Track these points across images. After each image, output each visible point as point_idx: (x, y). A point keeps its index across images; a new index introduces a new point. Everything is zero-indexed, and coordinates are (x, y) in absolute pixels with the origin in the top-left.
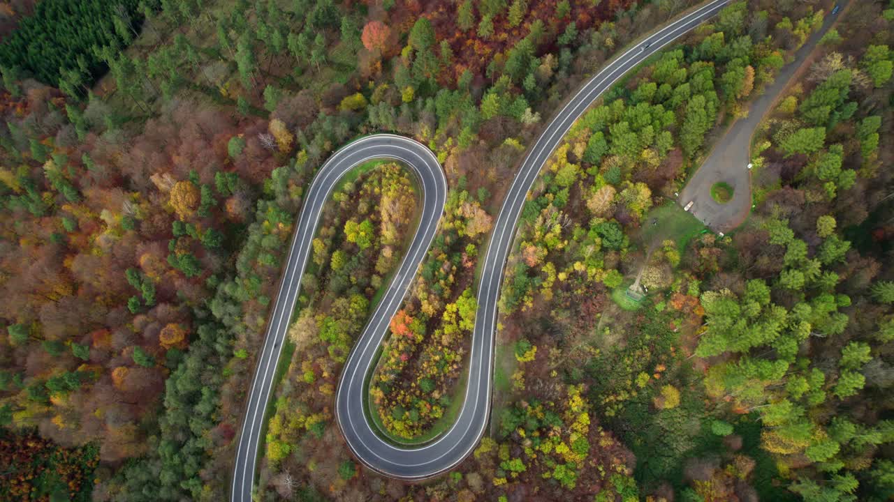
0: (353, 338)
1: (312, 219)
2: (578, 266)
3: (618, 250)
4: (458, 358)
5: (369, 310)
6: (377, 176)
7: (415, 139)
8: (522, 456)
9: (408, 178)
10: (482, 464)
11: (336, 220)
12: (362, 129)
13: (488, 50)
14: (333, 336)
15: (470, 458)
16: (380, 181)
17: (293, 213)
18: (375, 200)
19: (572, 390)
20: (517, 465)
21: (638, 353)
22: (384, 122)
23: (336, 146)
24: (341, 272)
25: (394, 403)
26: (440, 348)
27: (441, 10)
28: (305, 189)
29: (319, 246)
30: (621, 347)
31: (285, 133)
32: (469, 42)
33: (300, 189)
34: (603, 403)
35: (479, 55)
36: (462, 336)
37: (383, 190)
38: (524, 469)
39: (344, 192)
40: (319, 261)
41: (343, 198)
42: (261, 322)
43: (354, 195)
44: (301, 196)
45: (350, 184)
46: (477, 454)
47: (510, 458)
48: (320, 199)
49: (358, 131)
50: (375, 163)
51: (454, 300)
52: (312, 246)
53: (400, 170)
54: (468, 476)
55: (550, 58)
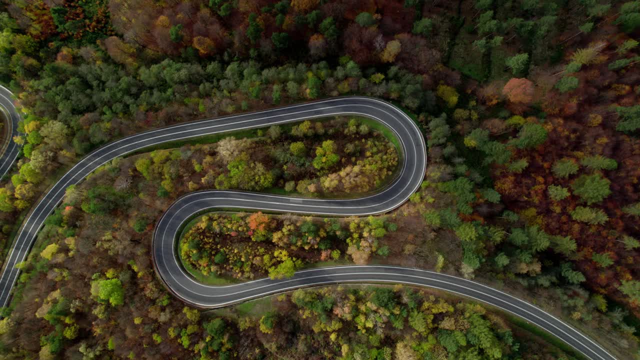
0: (237, 188)
1: (327, 110)
4: (246, 275)
5: (265, 190)
6: (381, 148)
7: (427, 166)
8: (193, 344)
9: (388, 174)
10: (179, 316)
11: (331, 131)
12: (422, 117)
13: (536, 200)
14: (232, 174)
15: (183, 304)
16: (379, 152)
17: (323, 93)
18: (360, 154)
20: (185, 342)
22: (433, 134)
23: (398, 102)
24: (288, 155)
25: (202, 237)
26: (251, 257)
28: (351, 93)
29: (304, 128)
31: (393, 53)
32: (541, 180)
33: (346, 91)
35: (530, 193)
36: (263, 272)
37: (370, 158)
38: (186, 347)
39: (358, 126)
40: (294, 132)
41: (353, 128)
42: (230, 109)
43: (358, 136)
44: (341, 95)
45: (367, 129)
46: (185, 310)
47: (188, 335)
48: (345, 109)
49: (418, 115)
50: (394, 141)
51: (291, 255)
52: (302, 122)
53: (393, 166)
54: (167, 310)
55: (537, 267)
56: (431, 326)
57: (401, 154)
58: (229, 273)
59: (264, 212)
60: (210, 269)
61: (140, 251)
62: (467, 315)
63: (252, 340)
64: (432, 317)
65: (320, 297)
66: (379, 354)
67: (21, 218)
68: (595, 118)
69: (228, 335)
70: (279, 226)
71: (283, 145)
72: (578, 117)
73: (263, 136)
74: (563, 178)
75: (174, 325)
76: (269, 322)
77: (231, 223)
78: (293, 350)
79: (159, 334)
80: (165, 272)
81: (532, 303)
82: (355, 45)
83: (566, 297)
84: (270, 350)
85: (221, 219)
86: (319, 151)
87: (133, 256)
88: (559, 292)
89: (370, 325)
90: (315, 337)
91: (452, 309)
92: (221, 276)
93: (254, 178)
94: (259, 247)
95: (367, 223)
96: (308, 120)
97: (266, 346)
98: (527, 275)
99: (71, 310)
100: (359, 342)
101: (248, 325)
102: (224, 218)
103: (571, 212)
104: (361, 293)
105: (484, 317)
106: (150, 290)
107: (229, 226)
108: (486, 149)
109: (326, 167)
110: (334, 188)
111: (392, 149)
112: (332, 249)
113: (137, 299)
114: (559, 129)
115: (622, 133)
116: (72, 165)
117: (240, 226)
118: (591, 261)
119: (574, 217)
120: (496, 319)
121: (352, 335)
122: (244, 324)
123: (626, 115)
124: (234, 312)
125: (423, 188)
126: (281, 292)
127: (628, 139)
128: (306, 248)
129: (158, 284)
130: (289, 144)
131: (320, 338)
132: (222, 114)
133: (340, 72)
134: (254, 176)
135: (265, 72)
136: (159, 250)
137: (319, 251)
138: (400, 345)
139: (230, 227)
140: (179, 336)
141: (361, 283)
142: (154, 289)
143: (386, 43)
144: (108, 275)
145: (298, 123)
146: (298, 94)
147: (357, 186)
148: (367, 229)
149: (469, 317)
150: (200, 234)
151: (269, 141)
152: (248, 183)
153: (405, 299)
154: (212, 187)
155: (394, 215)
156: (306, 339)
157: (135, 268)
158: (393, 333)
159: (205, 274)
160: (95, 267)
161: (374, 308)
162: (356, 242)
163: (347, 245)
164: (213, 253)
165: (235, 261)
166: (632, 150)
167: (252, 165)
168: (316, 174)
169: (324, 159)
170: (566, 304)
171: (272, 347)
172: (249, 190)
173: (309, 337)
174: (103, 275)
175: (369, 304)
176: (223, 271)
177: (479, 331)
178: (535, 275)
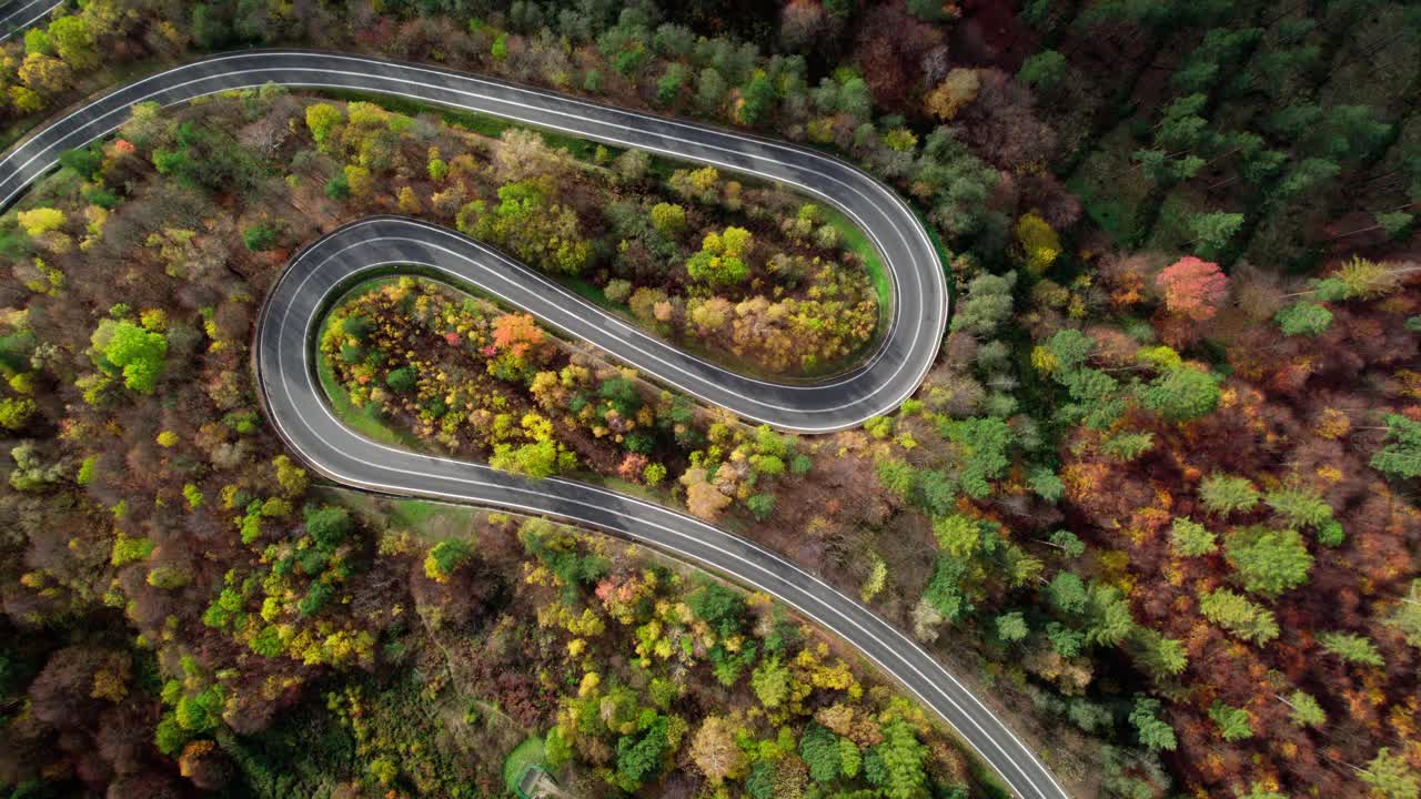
0: (502, 246)
1: (764, 164)
2: (590, 679)
3: (611, 764)
4: (442, 437)
5: (560, 276)
6: (848, 291)
7: (932, 371)
8: (265, 540)
9: (839, 353)
10: (261, 468)
11: (755, 210)
12: (962, 261)
13: (1137, 538)
14: (502, 209)
15: (280, 446)
16: (839, 297)
17: (769, 123)
18: (799, 287)
19: (365, 639)
21: (429, 768)
22: (971, 305)
23: (923, 206)
24: (641, 224)
25: (381, 319)
26: (469, 405)
27: (1270, 438)
28: (830, 148)
29: (699, 180)
30: (441, 738)
31: (953, 98)
32: (1166, 499)
33: (824, 137)
34: (348, 691)
35: (1129, 519)
36: (481, 445)
37: (814, 303)
38: (245, 540)
39: (816, 226)
40: (675, 181)
41: (804, 223)
42: (558, 77)
43: (810, 246)
44: (808, 142)
45: (833, 236)
46: (280, 460)
47: (262, 517)
48: (804, 178)
49: (957, 254)
50: (881, 289)
51: (555, 436)
52: (701, 167)
53: (858, 338)
54: (240, 444)
55: (1082, 677)
56: (798, 708)
57: (886, 321)
58: (406, 419)
59: (537, 323)
60: (369, 393)
61: (235, 293)
62: (885, 717)
63: (395, 586)
64: (807, 690)
65: (581, 550)
66: (657, 723)
67: (15, 132)
68: (1336, 417)
69: (347, 549)
70: (558, 361)
71: (641, 201)
72: (1297, 403)
73: (606, 165)
74: (1215, 515)
75: (243, 482)
76: (449, 556)
77: (457, 314)
78: (475, 643)
79: (200, 489)
80: (273, 363)
81: (1039, 757)
82: (881, 50)
83: (1116, 770)
84: (425, 621)
85: (440, 298)
86: (711, 239)
87: (217, 299)
88: (1106, 751)
89: (663, 650)
90: (535, 632)
91: (856, 691)
92: (386, 419)
93: (548, 239)
94: (495, 392)
95: (751, 439)
96: (714, 167)
97: (421, 610)
98: (1051, 687)
99: (33, 360)
100: (625, 682)
101: (401, 547)
102: (447, 299)
103: (1203, 594)
104: (675, 579)
105: (921, 740)
106: (221, 387)
107: (451, 319)
108: (1073, 381)
109: (712, 281)
110: (711, 334)
111: (870, 303)
112: (652, 459)
113: (184, 393)
114: (1249, 411)
115: (1381, 476)
116: (173, 63)
117: (474, 329)
118: (1204, 716)
119: (1204, 608)
120: (944, 754)
121: (616, 660)
122: (392, 542)
123: (1403, 438)
124: (383, 511)
125: (902, 415)
126: (503, 508)
127: (1386, 495)
128: (598, 431)
129: (244, 381)
130: (654, 203)
131: (545, 642)
132: (538, 83)
133: (824, 93)
134: (549, 233)
135: (667, 31)
136: (279, 310)
137: (622, 451)
138: (711, 723)
139: (453, 324)
140: (242, 511)
141: (685, 560)
142: (231, 388)
143: (948, 70)
144: (145, 320)
145: (691, 167)
146: (716, 103)
147: (761, 349)
148: (744, 448)
149: (889, 724)
150: (381, 312)
151: (613, 179)
152: (530, 243)
153: (764, 628)
154: (449, 221)
155: (814, 446)
156: (513, 629)
157: (211, 329)
158: (707, 691)
159: (355, 399)
160: (125, 290)
161: (687, 618)
162: (708, 467)
163: (689, 464)
164: (391, 362)
165: (431, 398)
166: (1387, 522)
167: (554, 208)
168: (684, 290)
169: (714, 262)
170: (1110, 784)
171: (431, 615)
172: (524, 261)
173: (521, 628)
174: (134, 314)
175: (680, 607)
176: (396, 410)
177: (897, 759)
178: (1069, 694)
